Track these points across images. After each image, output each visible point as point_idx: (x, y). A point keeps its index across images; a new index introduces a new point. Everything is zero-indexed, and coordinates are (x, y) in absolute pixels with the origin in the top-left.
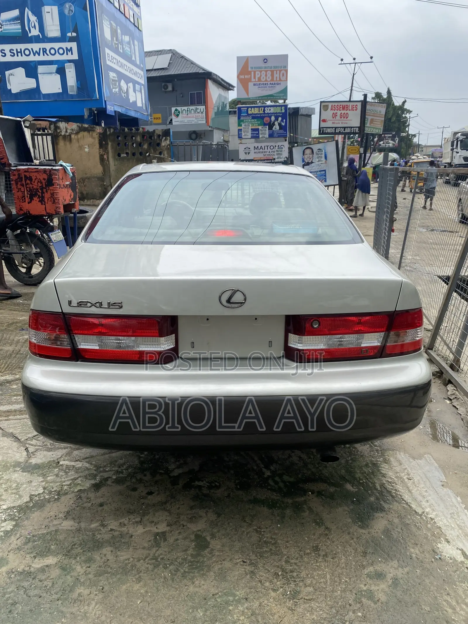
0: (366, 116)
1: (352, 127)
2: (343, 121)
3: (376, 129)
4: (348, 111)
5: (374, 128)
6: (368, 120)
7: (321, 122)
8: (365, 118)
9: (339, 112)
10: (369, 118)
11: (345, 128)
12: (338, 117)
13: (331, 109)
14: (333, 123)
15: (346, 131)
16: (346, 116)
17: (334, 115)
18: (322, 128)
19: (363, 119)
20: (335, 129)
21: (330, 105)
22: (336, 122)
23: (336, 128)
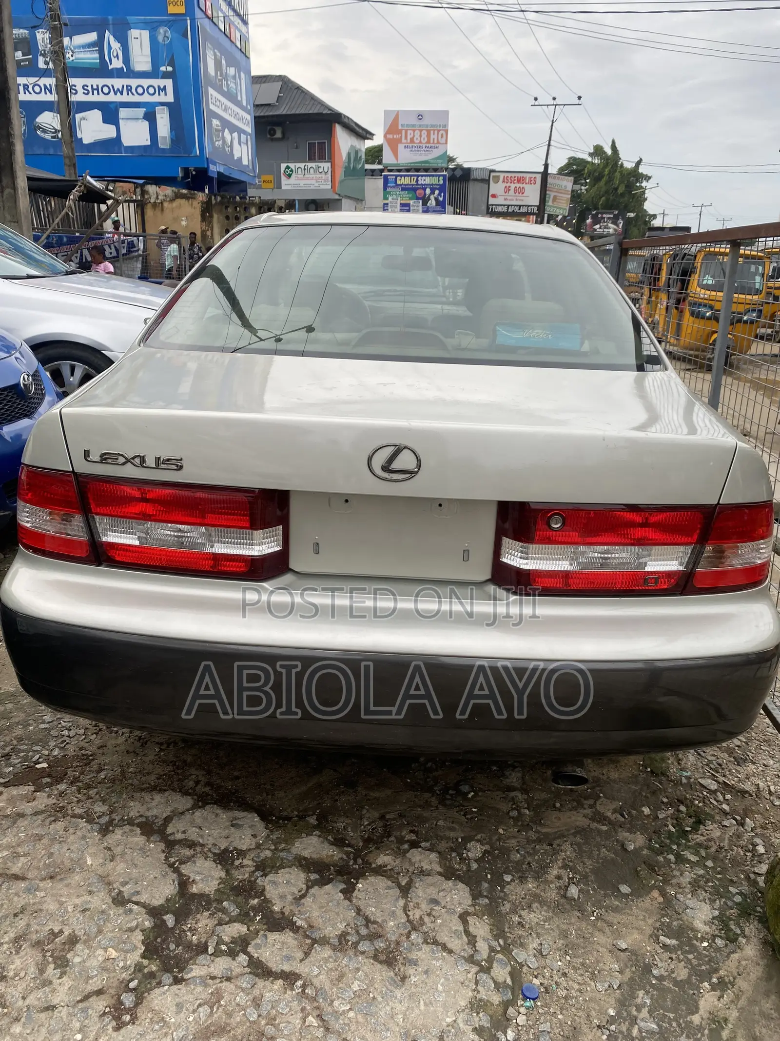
0: (547, 192)
1: (529, 206)
2: (518, 198)
3: (560, 208)
4: (524, 185)
5: (557, 208)
6: (549, 198)
7: (490, 198)
8: (545, 194)
9: (513, 186)
10: (551, 195)
11: (520, 206)
12: (512, 192)
13: (503, 182)
14: (505, 199)
15: (521, 211)
16: (521, 191)
17: (507, 190)
18: (492, 205)
19: (542, 197)
20: (508, 208)
21: (502, 175)
22: (509, 198)
23: (508, 206)
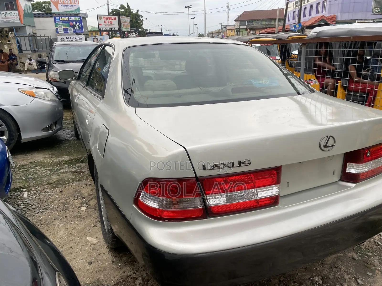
0: (121, 23)
1: (115, 28)
2: (110, 25)
3: (127, 29)
4: (112, 20)
5: (126, 28)
6: (122, 25)
7: (99, 25)
8: (120, 24)
9: (107, 21)
10: (122, 24)
11: (111, 28)
12: (107, 23)
13: (103, 19)
14: (105, 26)
15: (112, 30)
16: (111, 22)
17: (105, 22)
18: (100, 28)
20: (107, 29)
21: (102, 17)
22: (106, 25)
23: (107, 28)
